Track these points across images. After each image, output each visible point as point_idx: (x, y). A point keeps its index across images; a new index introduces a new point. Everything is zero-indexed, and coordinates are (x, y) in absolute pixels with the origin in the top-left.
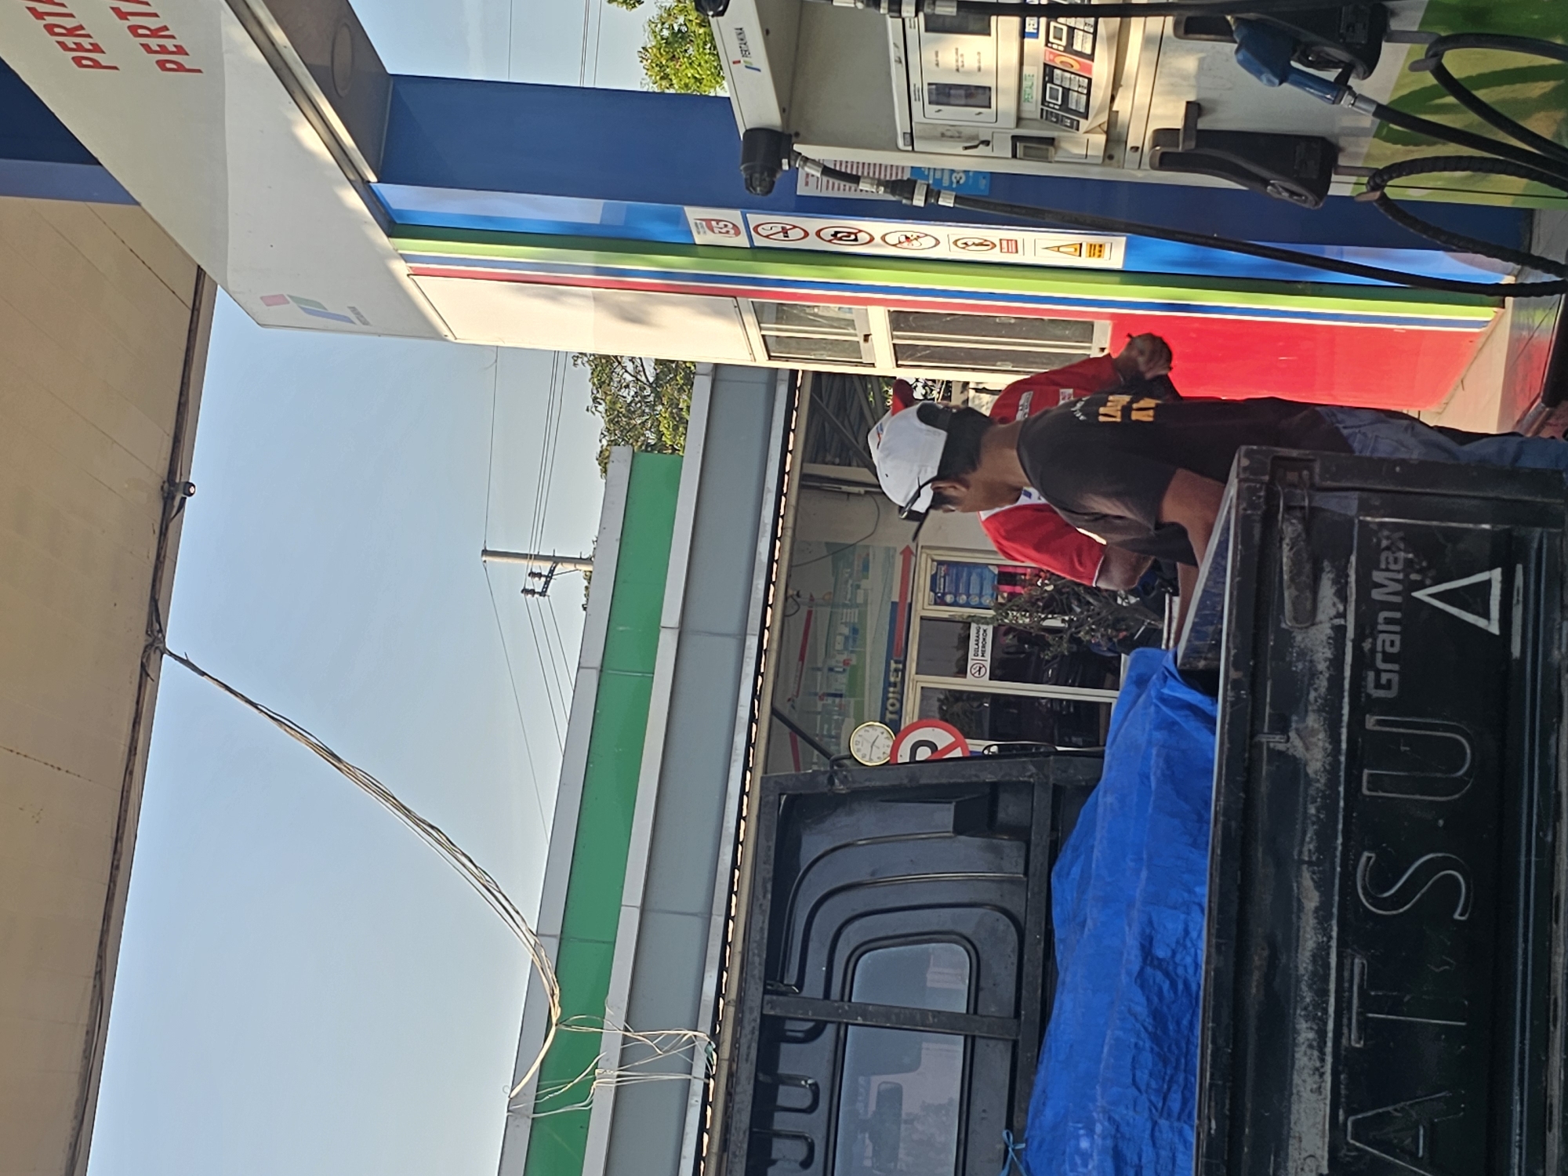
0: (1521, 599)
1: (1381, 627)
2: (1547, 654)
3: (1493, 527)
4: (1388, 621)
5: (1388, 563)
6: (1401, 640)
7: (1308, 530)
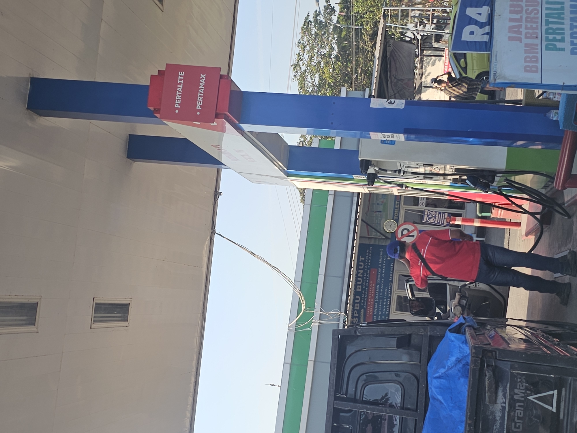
0: (564, 399)
1: (517, 408)
2: (572, 419)
3: (555, 376)
4: (519, 406)
5: (520, 387)
6: (523, 412)
7: (494, 374)
